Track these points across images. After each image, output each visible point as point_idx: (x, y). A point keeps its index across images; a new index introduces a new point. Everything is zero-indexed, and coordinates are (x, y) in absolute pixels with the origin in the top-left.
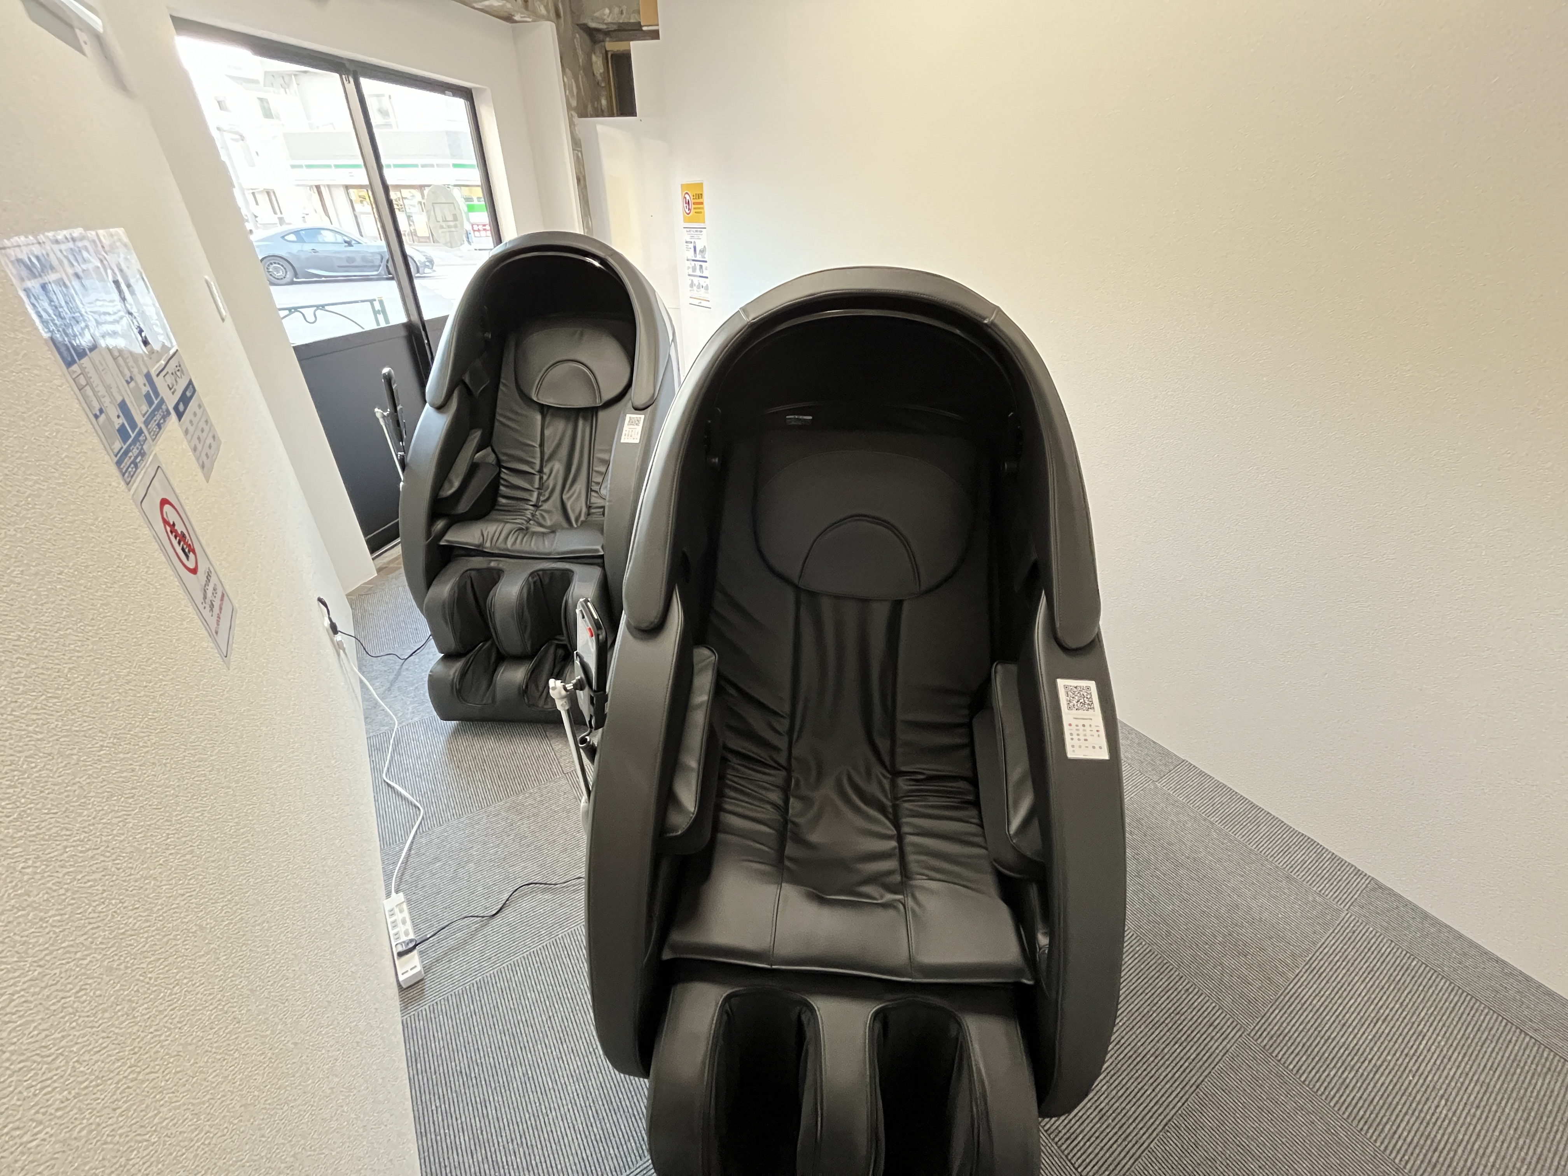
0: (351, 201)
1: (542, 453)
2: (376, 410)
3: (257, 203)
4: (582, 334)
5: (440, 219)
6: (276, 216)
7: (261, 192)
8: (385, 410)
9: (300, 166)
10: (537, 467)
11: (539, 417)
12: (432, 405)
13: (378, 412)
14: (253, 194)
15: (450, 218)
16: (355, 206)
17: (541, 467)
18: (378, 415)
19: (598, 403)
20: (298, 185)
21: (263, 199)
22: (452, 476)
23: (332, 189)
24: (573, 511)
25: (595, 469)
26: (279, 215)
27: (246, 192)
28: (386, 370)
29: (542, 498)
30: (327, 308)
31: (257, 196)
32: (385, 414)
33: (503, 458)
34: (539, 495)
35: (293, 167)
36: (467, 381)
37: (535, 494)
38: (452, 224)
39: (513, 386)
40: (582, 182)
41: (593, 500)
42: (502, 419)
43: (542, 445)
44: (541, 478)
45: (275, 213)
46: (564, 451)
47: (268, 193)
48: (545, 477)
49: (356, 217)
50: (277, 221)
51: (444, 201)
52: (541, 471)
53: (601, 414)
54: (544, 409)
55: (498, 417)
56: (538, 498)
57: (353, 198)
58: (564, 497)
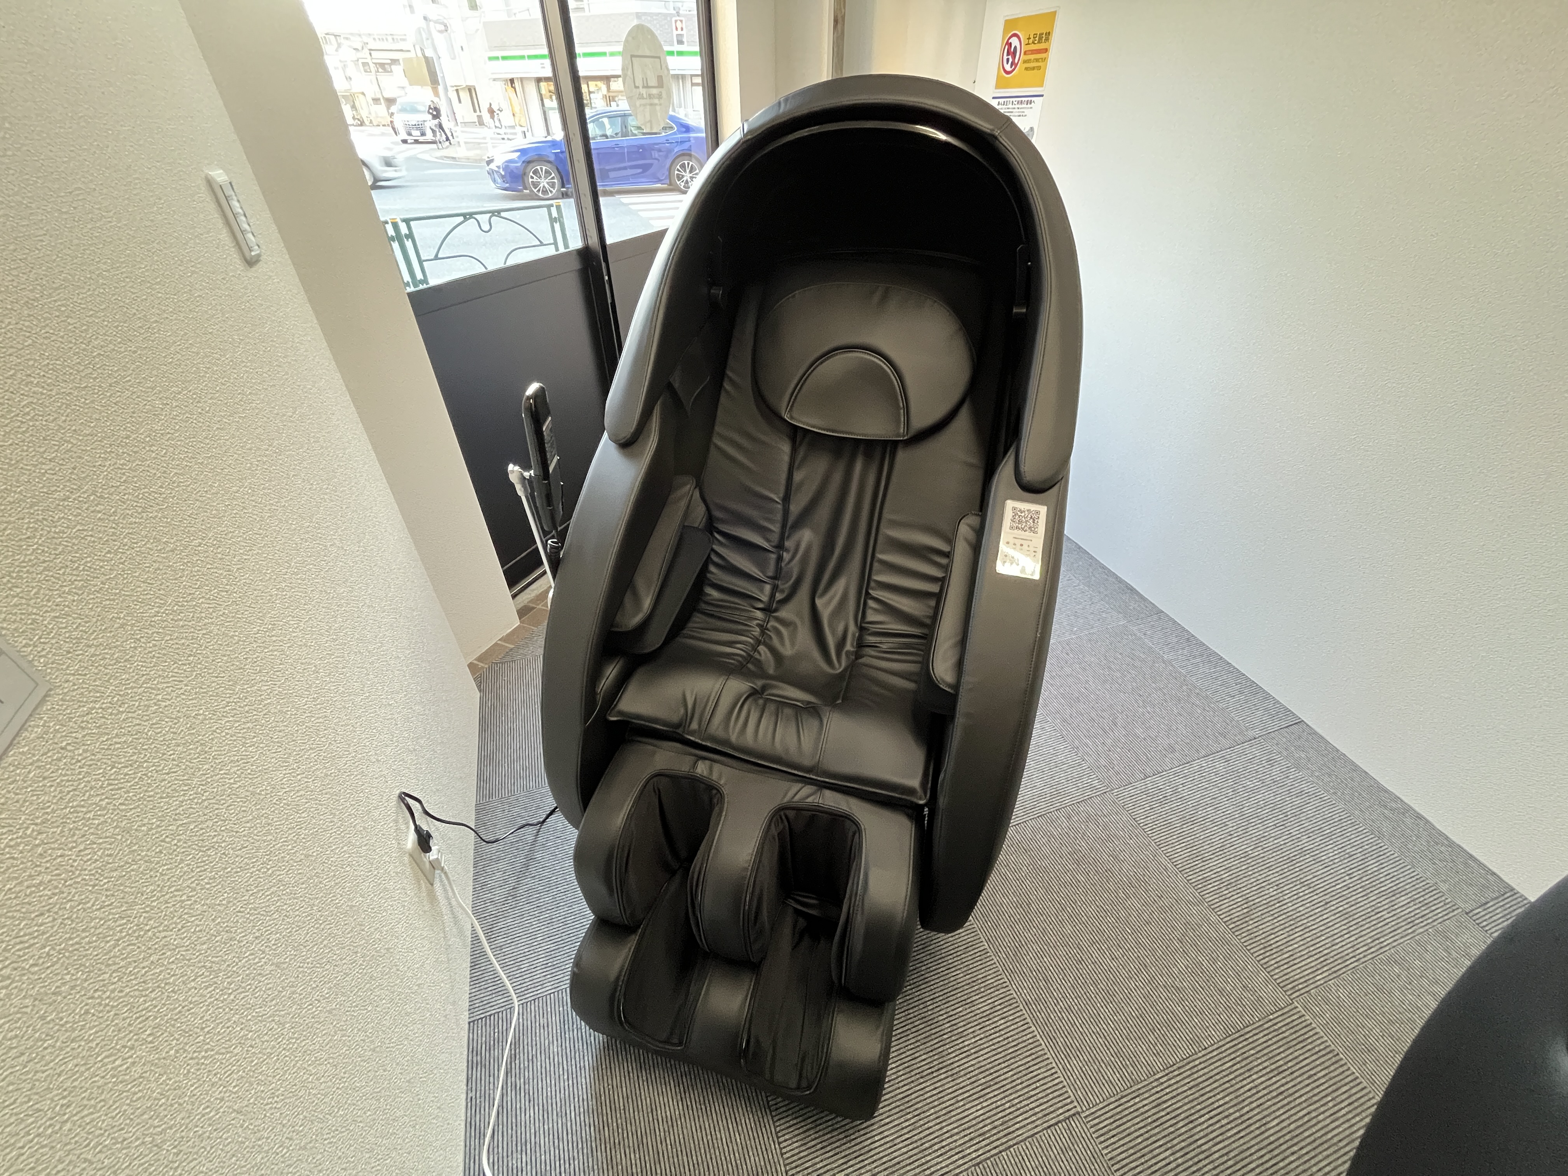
0: (541, 95)
1: (786, 512)
2: (511, 467)
3: (460, 101)
4: (885, 298)
5: (639, 83)
6: (476, 114)
7: (463, 89)
8: (526, 467)
9: (497, 58)
10: (775, 538)
11: (786, 448)
12: (613, 438)
13: (514, 470)
14: (457, 91)
15: (653, 82)
16: (545, 101)
17: (782, 538)
18: (514, 478)
19: (901, 433)
20: (494, 80)
21: (464, 95)
22: (640, 582)
23: (524, 82)
24: (833, 633)
25: (880, 556)
26: (478, 113)
27: (450, 89)
28: (533, 388)
29: (779, 596)
30: (503, 214)
31: (461, 93)
32: (526, 474)
33: (717, 514)
34: (775, 588)
35: (490, 59)
36: (676, 385)
37: (768, 588)
38: (654, 91)
39: (747, 383)
40: (839, 26)
41: (871, 617)
42: (720, 443)
43: (786, 499)
44: (780, 559)
45: (475, 111)
46: (824, 513)
47: (470, 90)
48: (786, 556)
49: (544, 113)
50: (476, 120)
51: (648, 53)
52: (780, 546)
53: (902, 455)
54: (796, 434)
55: (716, 440)
56: (772, 596)
57: (543, 92)
58: (819, 602)
